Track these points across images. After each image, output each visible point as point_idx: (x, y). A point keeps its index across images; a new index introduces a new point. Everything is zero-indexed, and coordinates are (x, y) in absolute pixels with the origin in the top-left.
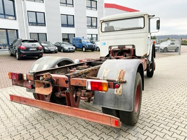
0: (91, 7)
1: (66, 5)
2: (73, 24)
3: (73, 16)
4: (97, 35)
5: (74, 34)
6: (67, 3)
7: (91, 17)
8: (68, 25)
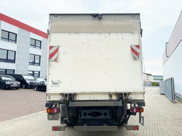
0: (35, 46)
1: (8, 40)
2: (14, 59)
3: (15, 52)
4: (39, 72)
5: (14, 70)
6: (9, 39)
7: (35, 55)
8: (7, 60)
